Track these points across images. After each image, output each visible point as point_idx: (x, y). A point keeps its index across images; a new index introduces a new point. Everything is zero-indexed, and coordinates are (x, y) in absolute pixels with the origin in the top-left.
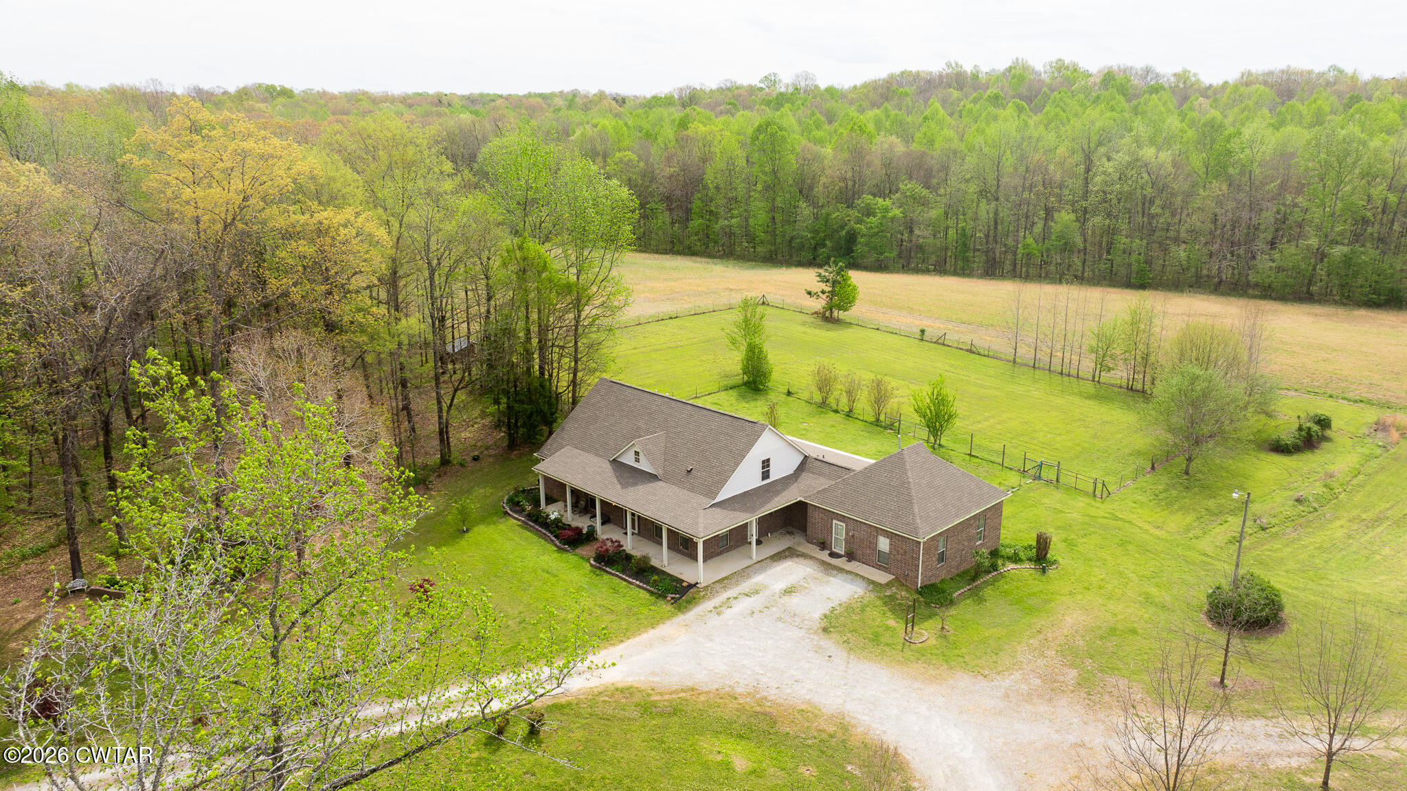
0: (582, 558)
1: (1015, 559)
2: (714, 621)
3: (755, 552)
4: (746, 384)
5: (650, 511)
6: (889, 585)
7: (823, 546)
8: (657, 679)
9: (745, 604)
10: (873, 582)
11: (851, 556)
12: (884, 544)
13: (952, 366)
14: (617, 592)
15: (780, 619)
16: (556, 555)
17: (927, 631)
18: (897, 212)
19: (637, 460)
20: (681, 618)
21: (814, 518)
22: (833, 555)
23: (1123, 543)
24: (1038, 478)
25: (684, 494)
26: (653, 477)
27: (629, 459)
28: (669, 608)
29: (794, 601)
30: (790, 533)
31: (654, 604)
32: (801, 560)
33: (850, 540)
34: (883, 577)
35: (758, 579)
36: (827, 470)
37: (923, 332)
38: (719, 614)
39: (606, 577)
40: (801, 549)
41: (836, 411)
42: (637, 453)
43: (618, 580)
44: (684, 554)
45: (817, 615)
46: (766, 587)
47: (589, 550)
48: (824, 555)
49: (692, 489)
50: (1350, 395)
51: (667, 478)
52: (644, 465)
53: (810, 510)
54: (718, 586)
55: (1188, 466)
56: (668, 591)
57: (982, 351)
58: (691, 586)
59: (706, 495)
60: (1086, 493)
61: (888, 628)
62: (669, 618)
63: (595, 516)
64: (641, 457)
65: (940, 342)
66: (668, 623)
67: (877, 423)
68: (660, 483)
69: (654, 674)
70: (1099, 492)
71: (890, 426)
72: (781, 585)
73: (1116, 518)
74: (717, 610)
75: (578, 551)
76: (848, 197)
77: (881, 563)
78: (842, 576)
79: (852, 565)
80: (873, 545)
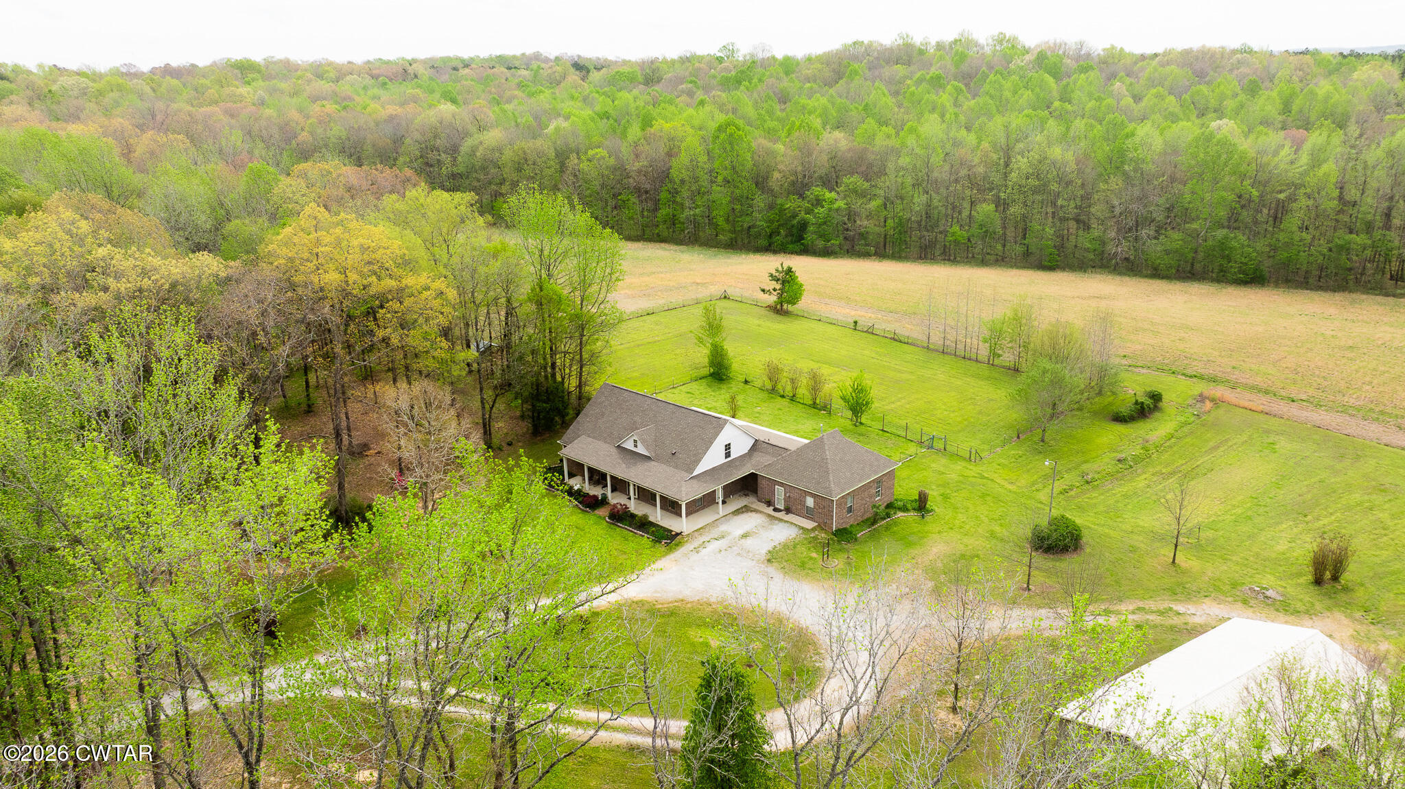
0: (600, 517)
1: (904, 509)
2: (695, 557)
3: (722, 510)
4: (712, 375)
5: (647, 484)
6: (813, 529)
7: (769, 503)
8: (659, 595)
9: (715, 545)
10: (803, 528)
11: (788, 510)
12: (810, 502)
13: (877, 353)
14: (627, 540)
15: (739, 555)
16: (581, 515)
17: (837, 562)
18: (841, 204)
19: (636, 446)
20: (672, 556)
21: (762, 484)
22: (776, 510)
23: (984, 496)
24: (930, 447)
25: (669, 470)
26: (648, 458)
27: (629, 445)
28: (664, 549)
29: (748, 542)
30: (746, 495)
31: (654, 547)
32: (753, 514)
33: (787, 499)
34: (809, 524)
35: (723, 528)
36: (771, 450)
37: (856, 323)
38: (697, 552)
39: (618, 529)
40: (754, 506)
41: (783, 396)
42: (635, 441)
43: (627, 532)
44: (671, 512)
45: (764, 551)
46: (729, 534)
47: (603, 512)
48: (770, 510)
49: (676, 467)
50: (1189, 372)
51: (658, 459)
52: (641, 450)
53: (759, 479)
54: (696, 533)
55: (1043, 436)
56: (663, 538)
57: (902, 339)
58: (677, 534)
59: (686, 471)
60: (965, 459)
61: (811, 558)
62: (664, 556)
63: (606, 486)
64: (639, 444)
65: (870, 331)
66: (664, 559)
67: (814, 405)
68: (653, 463)
69: (656, 592)
70: (973, 457)
71: (824, 408)
72: (740, 532)
73: (983, 477)
74: (697, 550)
75: (596, 512)
76: (799, 187)
77: (809, 514)
78: (781, 525)
79: (790, 517)
80: (803, 503)
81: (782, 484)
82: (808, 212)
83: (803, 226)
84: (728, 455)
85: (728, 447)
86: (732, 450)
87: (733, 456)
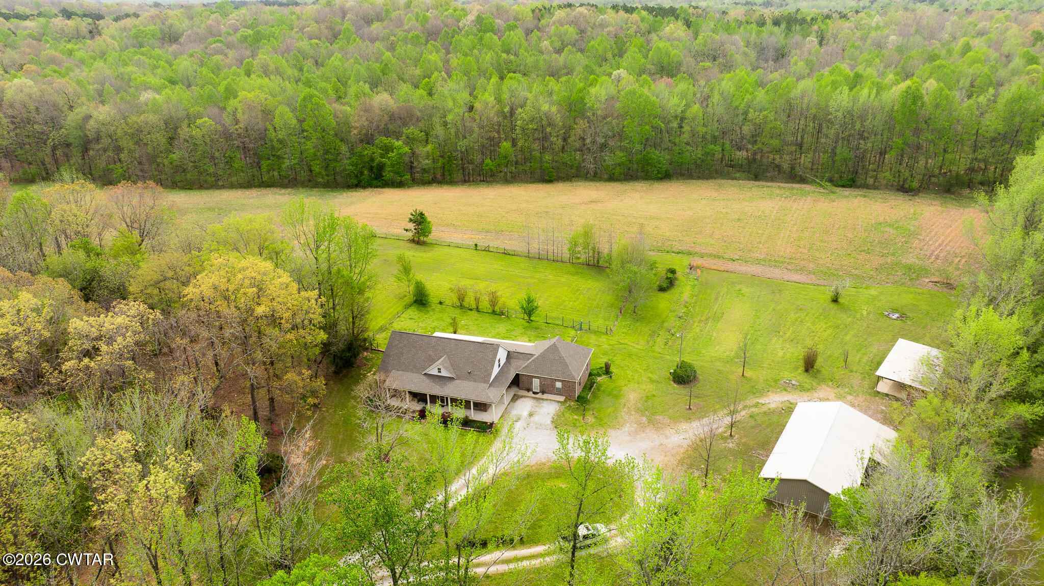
0: (433, 424)
1: (599, 375)
2: (512, 437)
3: (506, 401)
4: (415, 302)
6: (565, 401)
7: (529, 390)
9: (519, 425)
10: (559, 402)
11: (543, 392)
12: (559, 385)
13: (502, 265)
15: (536, 428)
17: (590, 419)
19: (440, 372)
20: (499, 439)
21: (524, 380)
22: (536, 393)
23: (630, 356)
24: (581, 329)
25: (472, 384)
26: (452, 379)
27: (434, 372)
28: (490, 436)
29: (536, 418)
32: (523, 399)
33: (542, 386)
34: (562, 399)
35: (514, 412)
36: (521, 356)
37: (476, 245)
40: (519, 394)
41: (471, 310)
42: (439, 369)
45: (549, 422)
46: (520, 415)
48: (531, 394)
50: (674, 250)
51: (459, 378)
52: (444, 373)
53: (520, 377)
54: (501, 421)
55: (635, 309)
56: (484, 428)
57: (510, 253)
58: (492, 424)
59: (485, 381)
60: (603, 333)
61: (576, 420)
62: (493, 441)
63: (426, 402)
64: (442, 370)
65: (487, 250)
66: (495, 443)
67: (494, 313)
68: (457, 381)
70: (608, 332)
71: (502, 313)
72: (525, 413)
73: (621, 344)
74: (510, 432)
75: (427, 421)
77: (559, 392)
78: (545, 402)
79: (546, 396)
80: (553, 386)
81: (538, 377)
82: (382, 156)
83: (381, 167)
86: (501, 362)
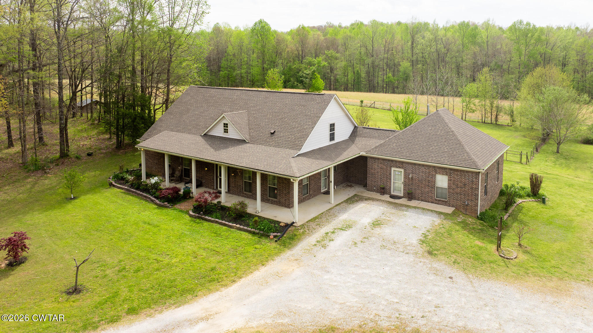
0: (181, 211)
1: (520, 196)
2: (322, 254)
3: (333, 199)
6: (454, 213)
7: (384, 190)
8: (286, 321)
9: (344, 236)
11: (410, 196)
12: (442, 181)
14: (219, 235)
15: (383, 247)
16: (156, 211)
17: (511, 247)
18: (325, 63)
19: (226, 131)
20: (288, 254)
21: (373, 168)
22: (393, 197)
25: (271, 150)
26: (243, 142)
27: (219, 132)
28: (274, 245)
31: (257, 243)
32: (370, 203)
33: (408, 182)
34: (449, 210)
35: (344, 217)
37: (362, 102)
38: (324, 246)
39: (206, 224)
42: (226, 125)
43: (218, 226)
45: (414, 241)
46: (355, 222)
47: (188, 205)
48: (386, 197)
49: (278, 145)
51: (253, 141)
52: (232, 134)
53: (370, 163)
54: (313, 225)
55: (558, 148)
56: (270, 229)
58: (288, 226)
59: (292, 148)
60: (515, 162)
61: (480, 248)
62: (277, 254)
63: (190, 182)
64: (229, 128)
65: (372, 107)
66: (278, 259)
68: (248, 145)
69: (280, 314)
72: (366, 221)
74: (322, 243)
75: (178, 206)
77: (440, 198)
79: (414, 203)
80: (432, 184)
81: (400, 164)
84: (332, 137)
85: (332, 127)
86: (336, 132)
87: (337, 139)
